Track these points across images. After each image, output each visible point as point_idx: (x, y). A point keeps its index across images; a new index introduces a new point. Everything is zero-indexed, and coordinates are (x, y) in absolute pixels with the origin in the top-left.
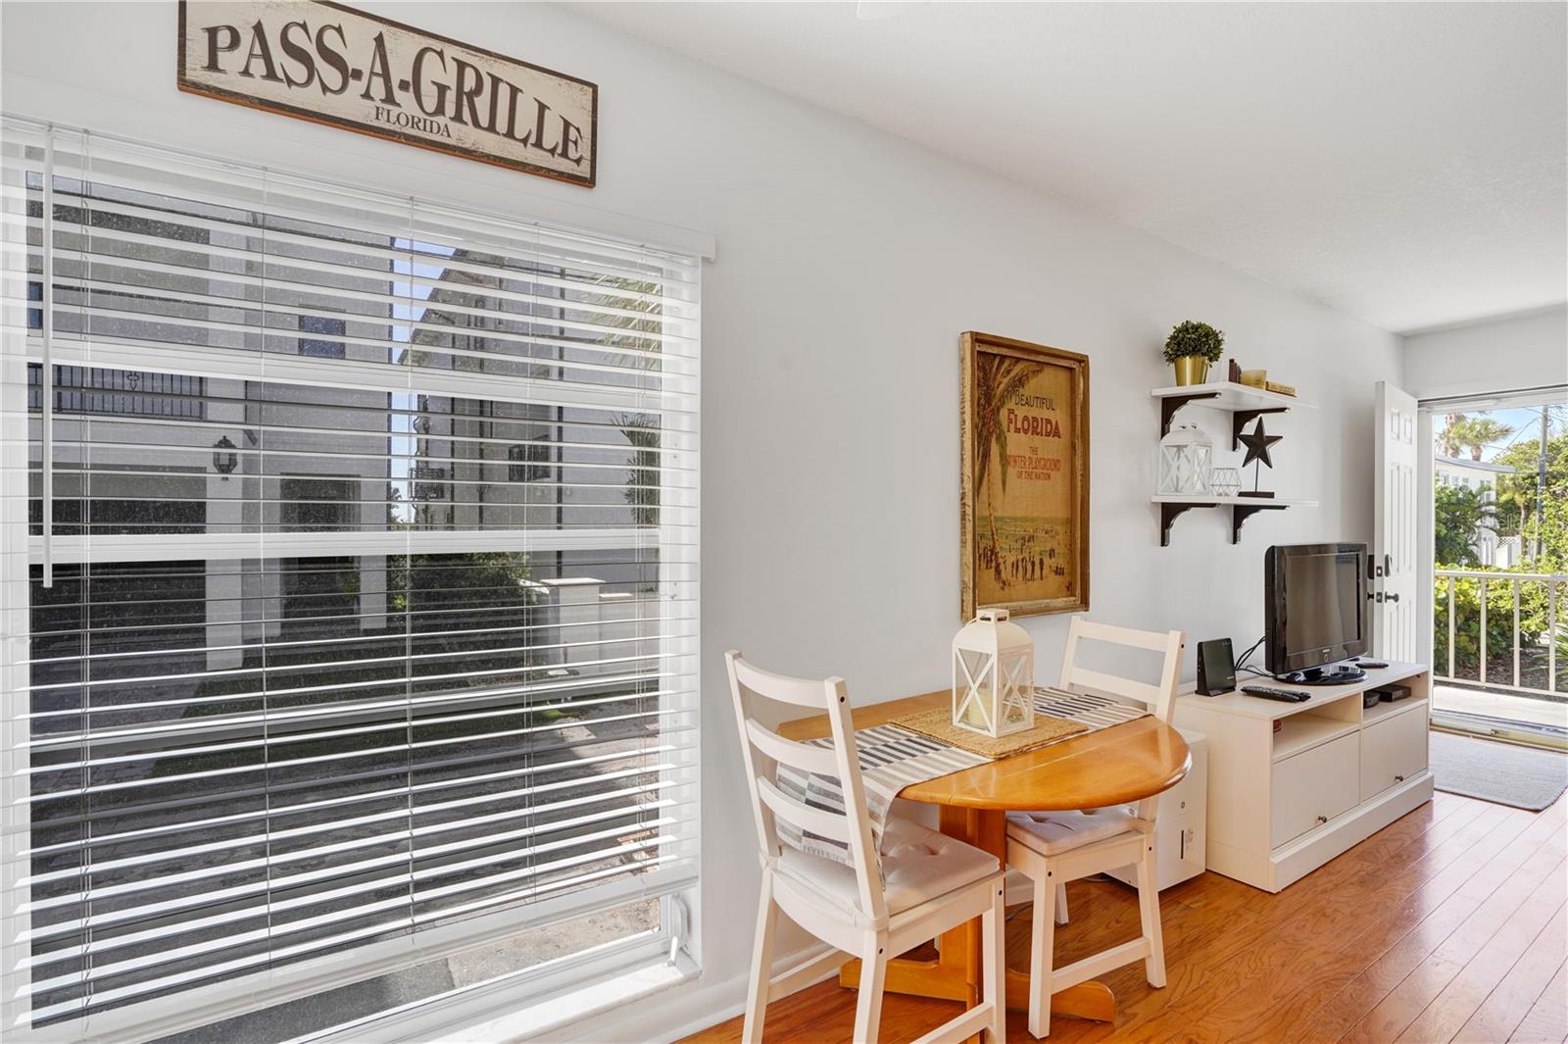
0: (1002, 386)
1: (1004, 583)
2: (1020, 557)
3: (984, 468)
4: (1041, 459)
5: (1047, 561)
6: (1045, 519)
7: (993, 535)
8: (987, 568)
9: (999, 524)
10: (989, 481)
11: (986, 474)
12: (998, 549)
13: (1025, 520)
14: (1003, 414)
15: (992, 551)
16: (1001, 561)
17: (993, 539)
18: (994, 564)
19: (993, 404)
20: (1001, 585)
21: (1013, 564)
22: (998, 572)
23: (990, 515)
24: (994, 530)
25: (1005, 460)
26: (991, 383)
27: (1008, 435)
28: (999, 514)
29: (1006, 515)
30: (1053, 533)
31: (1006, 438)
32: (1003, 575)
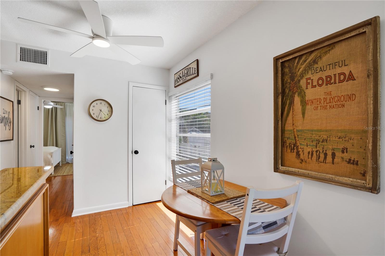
0: (301, 70)
1: (302, 160)
2: (315, 150)
3: (290, 109)
4: (334, 97)
5: (339, 154)
6: (338, 130)
7: (295, 138)
8: (291, 152)
9: (299, 133)
10: (293, 114)
11: (291, 111)
12: (298, 144)
13: (318, 131)
14: (303, 82)
15: (295, 145)
16: (300, 150)
17: (296, 140)
18: (295, 151)
19: (296, 80)
20: (300, 161)
21: (309, 153)
22: (298, 154)
23: (294, 129)
24: (296, 135)
25: (304, 103)
26: (294, 71)
27: (306, 91)
28: (300, 128)
29: (305, 129)
30: (347, 139)
31: (305, 92)
32: (302, 156)
